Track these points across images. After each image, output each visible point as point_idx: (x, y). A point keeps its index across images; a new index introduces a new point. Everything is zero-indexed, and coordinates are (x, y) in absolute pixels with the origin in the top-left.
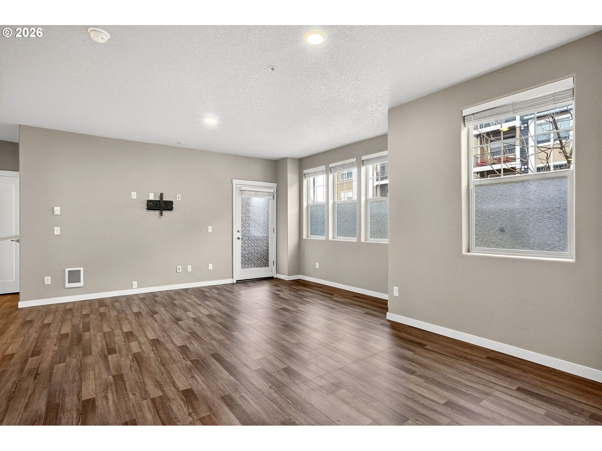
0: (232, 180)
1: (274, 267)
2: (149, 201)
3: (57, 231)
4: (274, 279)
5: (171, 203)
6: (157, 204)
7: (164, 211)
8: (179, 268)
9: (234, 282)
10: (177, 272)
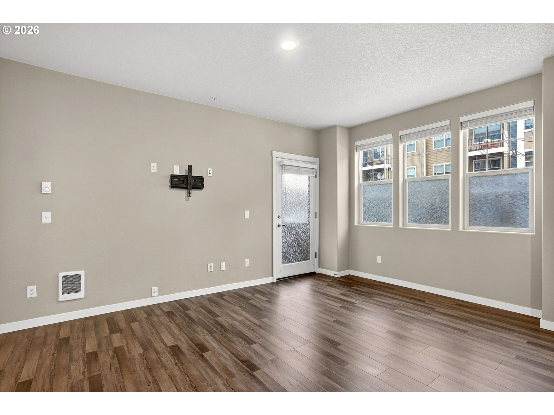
0: (272, 152)
1: (317, 260)
2: (173, 177)
3: (47, 217)
4: (316, 275)
5: (201, 179)
6: (183, 180)
7: (192, 190)
8: (211, 267)
9: (274, 282)
10: (208, 272)
